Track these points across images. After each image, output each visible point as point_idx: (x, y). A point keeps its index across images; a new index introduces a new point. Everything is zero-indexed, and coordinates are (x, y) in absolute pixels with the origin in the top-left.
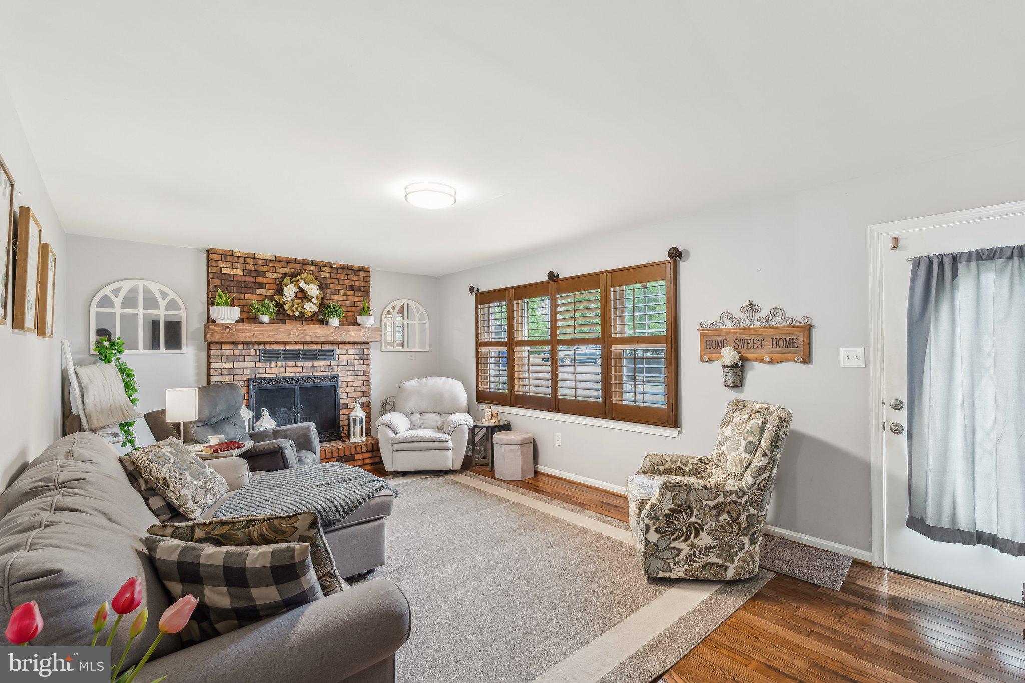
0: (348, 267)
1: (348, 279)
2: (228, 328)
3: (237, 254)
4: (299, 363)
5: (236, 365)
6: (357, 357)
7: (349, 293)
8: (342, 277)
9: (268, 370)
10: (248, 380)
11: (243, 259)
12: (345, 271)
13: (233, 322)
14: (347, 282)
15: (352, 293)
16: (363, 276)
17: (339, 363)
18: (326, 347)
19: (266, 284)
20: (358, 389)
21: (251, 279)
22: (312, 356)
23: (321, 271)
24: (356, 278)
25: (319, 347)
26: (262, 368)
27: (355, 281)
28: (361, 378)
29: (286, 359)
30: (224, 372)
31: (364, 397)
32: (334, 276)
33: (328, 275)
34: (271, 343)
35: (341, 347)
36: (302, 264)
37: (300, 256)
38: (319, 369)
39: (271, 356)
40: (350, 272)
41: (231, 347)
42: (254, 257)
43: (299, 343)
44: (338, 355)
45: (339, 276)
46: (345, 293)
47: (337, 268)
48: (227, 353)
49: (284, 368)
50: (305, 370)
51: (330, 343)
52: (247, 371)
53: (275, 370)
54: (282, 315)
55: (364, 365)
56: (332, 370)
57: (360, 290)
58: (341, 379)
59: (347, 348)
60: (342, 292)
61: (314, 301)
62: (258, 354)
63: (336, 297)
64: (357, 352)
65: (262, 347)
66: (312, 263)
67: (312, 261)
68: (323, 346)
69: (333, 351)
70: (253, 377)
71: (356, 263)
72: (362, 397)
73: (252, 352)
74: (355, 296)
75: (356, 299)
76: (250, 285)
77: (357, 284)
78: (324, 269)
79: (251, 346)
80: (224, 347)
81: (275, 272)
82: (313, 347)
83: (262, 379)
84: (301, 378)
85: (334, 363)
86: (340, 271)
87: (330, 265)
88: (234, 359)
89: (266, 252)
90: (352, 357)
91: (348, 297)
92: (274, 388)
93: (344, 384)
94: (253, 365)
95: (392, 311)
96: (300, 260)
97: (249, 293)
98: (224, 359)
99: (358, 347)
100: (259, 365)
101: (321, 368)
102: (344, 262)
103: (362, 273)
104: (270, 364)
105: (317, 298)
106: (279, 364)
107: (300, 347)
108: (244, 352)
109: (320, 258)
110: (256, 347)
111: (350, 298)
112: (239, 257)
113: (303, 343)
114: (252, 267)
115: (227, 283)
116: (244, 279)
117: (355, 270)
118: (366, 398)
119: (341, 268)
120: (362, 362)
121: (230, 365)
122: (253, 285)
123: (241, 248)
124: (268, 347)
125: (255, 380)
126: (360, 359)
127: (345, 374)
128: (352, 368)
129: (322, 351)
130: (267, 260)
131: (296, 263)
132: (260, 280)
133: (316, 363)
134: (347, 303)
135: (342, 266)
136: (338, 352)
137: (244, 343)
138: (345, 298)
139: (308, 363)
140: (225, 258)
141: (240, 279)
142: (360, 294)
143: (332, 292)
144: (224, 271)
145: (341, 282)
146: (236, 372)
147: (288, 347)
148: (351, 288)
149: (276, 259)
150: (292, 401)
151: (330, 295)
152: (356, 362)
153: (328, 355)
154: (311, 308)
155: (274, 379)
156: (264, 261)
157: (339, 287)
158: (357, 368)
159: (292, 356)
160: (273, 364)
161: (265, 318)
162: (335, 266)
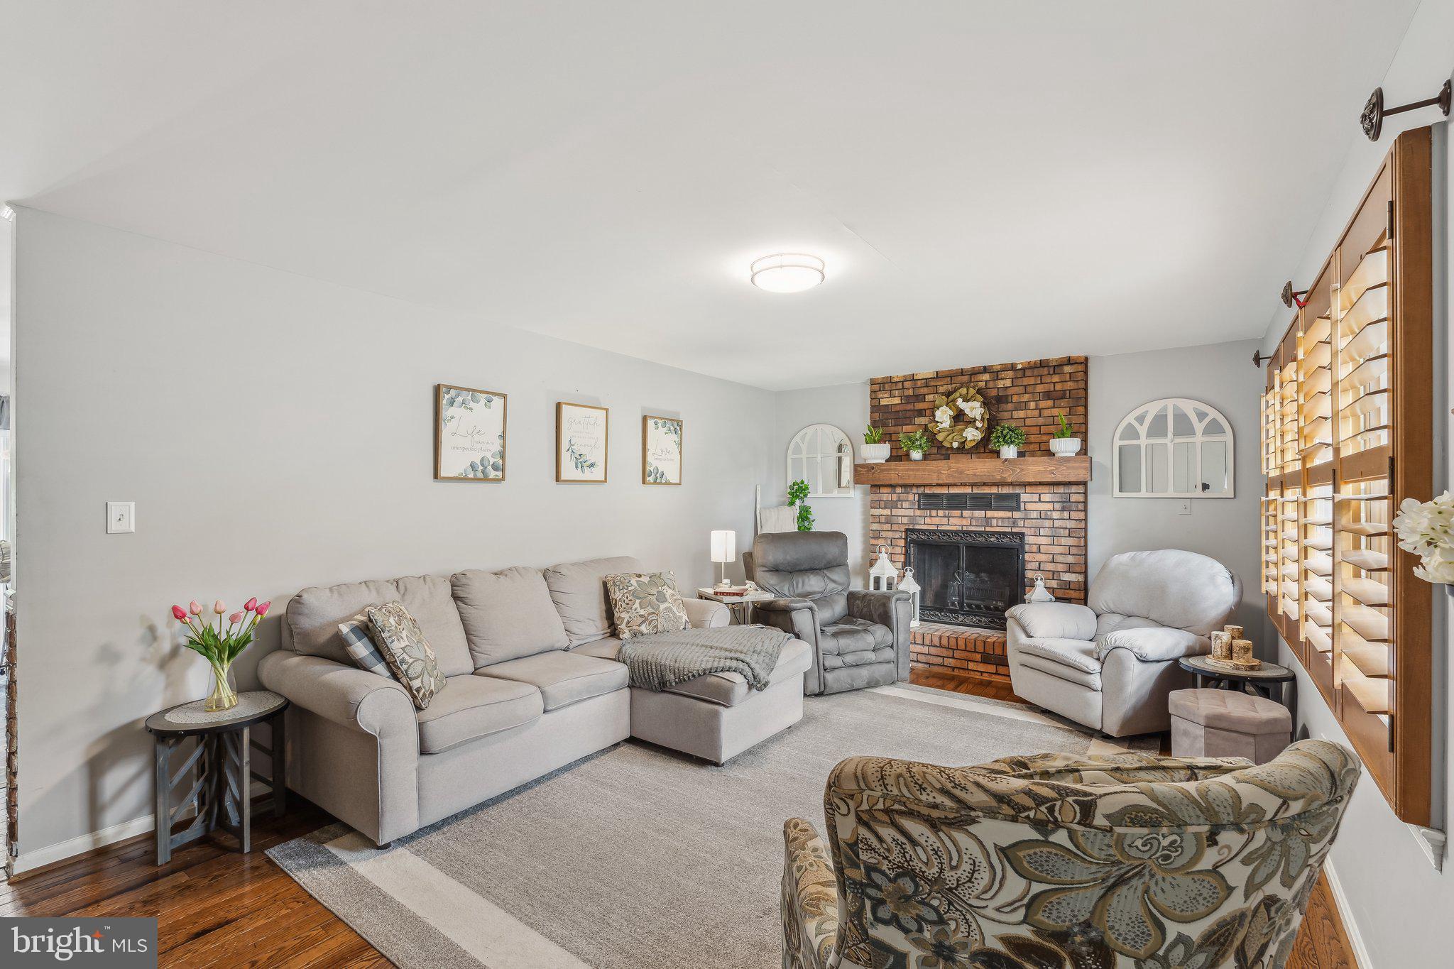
0: (1042, 364)
1: (1041, 383)
2: (873, 468)
3: (896, 379)
4: (966, 513)
5: (895, 512)
6: (1058, 506)
7: (1043, 404)
8: (1032, 381)
9: (928, 521)
10: (907, 530)
11: (901, 384)
12: (1036, 372)
13: (884, 461)
14: (1040, 388)
15: (1050, 403)
16: (1070, 373)
17: (1026, 515)
18: (1006, 490)
19: (925, 410)
20: (1059, 558)
21: (910, 407)
22: (983, 502)
23: (997, 379)
24: (1056, 378)
25: (994, 490)
26: (921, 516)
27: (1054, 383)
28: (1064, 541)
29: (949, 508)
30: (883, 519)
31: (1069, 572)
32: (1019, 382)
33: (1008, 383)
34: (930, 485)
35: (1028, 489)
36: (971, 375)
37: (967, 365)
38: (994, 522)
39: (930, 502)
40: (1045, 371)
41: (889, 490)
42: (912, 379)
43: (966, 485)
44: (1025, 503)
45: (1026, 381)
46: (1037, 405)
47: (1023, 370)
48: (885, 497)
49: (947, 519)
50: (974, 523)
51: (1011, 484)
52: (905, 520)
53: (936, 521)
54: (937, 449)
55: (1070, 519)
56: (1015, 524)
57: (1063, 397)
58: (1029, 539)
59: (1040, 492)
60: (1032, 405)
61: (979, 424)
62: (916, 499)
63: (1021, 414)
64: (1057, 498)
65: (921, 490)
66: (985, 370)
67: (985, 367)
68: (1000, 489)
69: (1018, 496)
70: (911, 527)
71: (1054, 353)
72: (1066, 572)
73: (911, 497)
74: (1054, 407)
75: (1055, 412)
76: (909, 414)
77: (1058, 387)
78: (1003, 375)
79: (909, 489)
80: (882, 490)
81: (937, 393)
82: (986, 490)
83: (919, 531)
84: (968, 533)
85: (1017, 515)
86: (1028, 373)
87: (1012, 367)
88: (892, 505)
89: (925, 369)
90: (1050, 506)
91: (1042, 411)
92: (933, 544)
93: (1035, 548)
94: (910, 512)
95: (1136, 424)
96: (967, 370)
97: (906, 425)
98: (882, 504)
99: (1061, 489)
100: (918, 513)
101: (998, 520)
102: (1035, 357)
103: (1067, 369)
104: (930, 512)
105: (983, 420)
106: (941, 513)
107: (968, 490)
108: (903, 496)
109: (996, 360)
110: (915, 490)
111: (1046, 413)
112: (897, 382)
113: (973, 485)
114: (910, 392)
115: (885, 415)
116: (902, 407)
117: (1054, 366)
118: (1074, 575)
119: (1030, 368)
120: (1066, 515)
121: (887, 512)
122: (911, 413)
123: (898, 372)
124: (928, 491)
125: (913, 531)
126: (1063, 509)
127: (1035, 532)
128: (1047, 523)
129: (999, 496)
130: (927, 379)
131: (963, 375)
132: (920, 406)
133: (990, 514)
134: (1041, 421)
135: (1032, 364)
136: (1024, 497)
137: (901, 486)
138: (1036, 413)
139: (979, 514)
140: (884, 387)
141: (898, 408)
142: (1063, 403)
143: (1015, 408)
144: (883, 402)
145: (1030, 389)
146: (894, 520)
147: (953, 490)
148: (1048, 395)
149: (939, 376)
150: (956, 564)
151: (1012, 411)
152: (1055, 515)
153: (1011, 502)
154: (972, 435)
155: (934, 532)
156: (923, 381)
157: (1026, 397)
158: (1057, 524)
159: (956, 503)
160: (934, 513)
161: (916, 455)
162: (1019, 367)
